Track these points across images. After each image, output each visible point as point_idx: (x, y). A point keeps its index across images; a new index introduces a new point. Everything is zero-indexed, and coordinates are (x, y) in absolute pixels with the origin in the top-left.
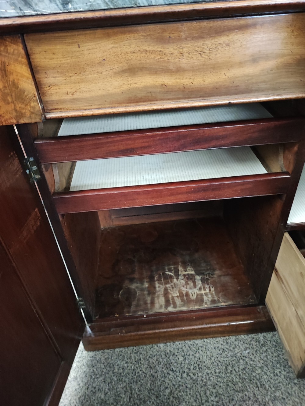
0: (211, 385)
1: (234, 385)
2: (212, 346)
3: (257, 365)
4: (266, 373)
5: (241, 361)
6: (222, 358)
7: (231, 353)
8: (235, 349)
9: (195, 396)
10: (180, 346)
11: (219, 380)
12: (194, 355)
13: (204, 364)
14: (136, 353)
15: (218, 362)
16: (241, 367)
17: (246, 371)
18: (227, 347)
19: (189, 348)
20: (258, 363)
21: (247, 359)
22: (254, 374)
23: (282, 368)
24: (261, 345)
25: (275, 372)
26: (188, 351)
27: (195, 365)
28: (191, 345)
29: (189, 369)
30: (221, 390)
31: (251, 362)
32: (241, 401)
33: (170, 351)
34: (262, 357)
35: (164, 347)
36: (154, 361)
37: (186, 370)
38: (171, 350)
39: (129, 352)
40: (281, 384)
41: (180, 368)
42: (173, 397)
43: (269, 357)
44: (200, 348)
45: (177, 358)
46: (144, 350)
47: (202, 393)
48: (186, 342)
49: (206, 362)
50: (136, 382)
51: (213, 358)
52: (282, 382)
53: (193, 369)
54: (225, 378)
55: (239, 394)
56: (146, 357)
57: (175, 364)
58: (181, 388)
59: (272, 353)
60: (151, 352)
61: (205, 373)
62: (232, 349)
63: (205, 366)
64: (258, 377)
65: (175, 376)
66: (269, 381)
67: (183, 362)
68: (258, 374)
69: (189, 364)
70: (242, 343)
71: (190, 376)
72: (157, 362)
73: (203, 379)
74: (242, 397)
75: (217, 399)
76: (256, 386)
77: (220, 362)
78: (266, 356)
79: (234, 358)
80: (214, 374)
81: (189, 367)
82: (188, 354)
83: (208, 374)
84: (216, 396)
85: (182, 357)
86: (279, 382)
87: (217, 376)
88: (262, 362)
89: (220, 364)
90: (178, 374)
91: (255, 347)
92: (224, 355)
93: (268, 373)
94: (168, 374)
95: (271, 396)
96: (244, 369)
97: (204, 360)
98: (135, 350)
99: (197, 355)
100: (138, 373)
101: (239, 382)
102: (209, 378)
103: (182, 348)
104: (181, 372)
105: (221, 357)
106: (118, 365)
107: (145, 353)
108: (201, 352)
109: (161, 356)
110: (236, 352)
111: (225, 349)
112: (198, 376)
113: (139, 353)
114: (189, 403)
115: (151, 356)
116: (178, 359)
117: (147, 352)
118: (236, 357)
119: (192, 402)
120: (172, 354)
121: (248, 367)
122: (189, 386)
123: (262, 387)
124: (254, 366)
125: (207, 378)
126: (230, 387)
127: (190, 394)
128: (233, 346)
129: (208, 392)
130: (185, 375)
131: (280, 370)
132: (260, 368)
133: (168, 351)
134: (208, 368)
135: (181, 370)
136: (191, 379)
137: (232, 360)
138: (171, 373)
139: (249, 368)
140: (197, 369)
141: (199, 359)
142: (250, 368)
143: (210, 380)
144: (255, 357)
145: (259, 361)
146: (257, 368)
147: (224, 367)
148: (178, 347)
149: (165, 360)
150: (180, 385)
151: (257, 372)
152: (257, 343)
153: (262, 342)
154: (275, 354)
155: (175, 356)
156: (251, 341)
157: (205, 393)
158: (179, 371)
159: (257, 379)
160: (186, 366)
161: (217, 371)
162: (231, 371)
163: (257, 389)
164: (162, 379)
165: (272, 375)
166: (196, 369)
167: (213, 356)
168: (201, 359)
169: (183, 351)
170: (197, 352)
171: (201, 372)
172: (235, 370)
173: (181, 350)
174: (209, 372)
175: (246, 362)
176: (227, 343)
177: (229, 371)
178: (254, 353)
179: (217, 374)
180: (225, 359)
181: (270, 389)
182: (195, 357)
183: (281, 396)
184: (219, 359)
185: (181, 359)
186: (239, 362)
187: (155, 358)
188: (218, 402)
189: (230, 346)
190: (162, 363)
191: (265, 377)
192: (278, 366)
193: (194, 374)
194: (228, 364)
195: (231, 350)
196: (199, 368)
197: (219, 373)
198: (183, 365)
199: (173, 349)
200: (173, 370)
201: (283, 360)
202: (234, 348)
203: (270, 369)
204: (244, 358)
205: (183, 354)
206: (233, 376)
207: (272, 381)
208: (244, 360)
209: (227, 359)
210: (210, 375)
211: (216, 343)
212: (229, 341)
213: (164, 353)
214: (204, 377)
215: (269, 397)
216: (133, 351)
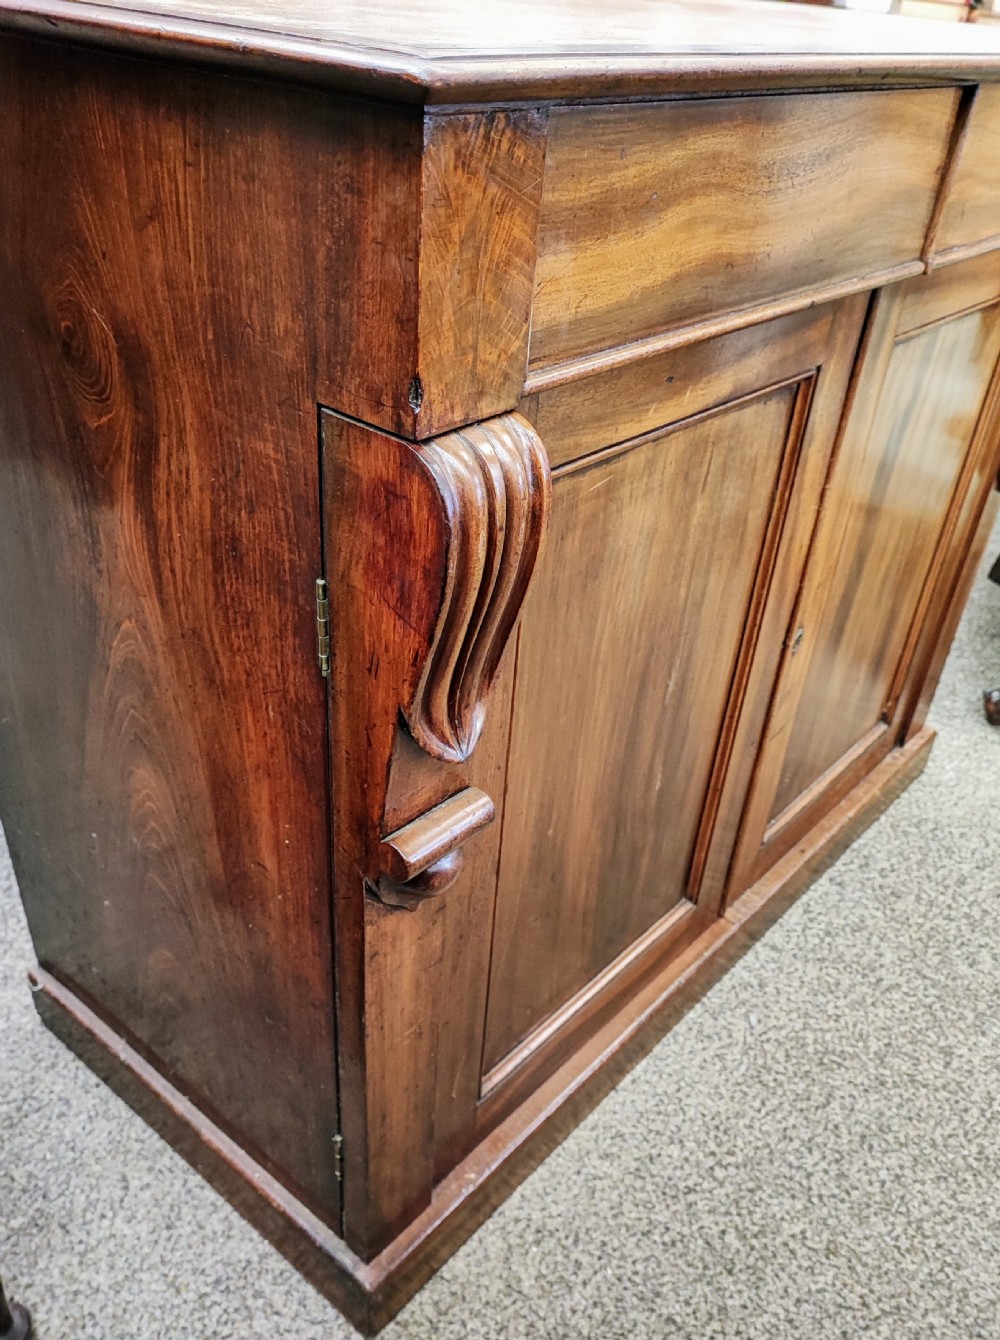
0: (780, 1141)
1: (809, 1099)
2: (694, 1070)
3: (797, 1029)
5: (767, 1046)
6: (736, 1074)
7: (737, 1050)
8: (734, 1035)
9: (781, 1190)
11: (779, 1116)
13: (723, 1117)
15: (738, 1088)
16: (781, 1057)
17: (796, 1058)
18: (717, 1044)
20: (791, 1024)
21: (772, 1036)
22: (810, 1049)
23: (830, 996)
24: (758, 988)
25: (830, 1013)
26: (666, 1123)
27: (711, 1136)
28: (657, 1105)
29: (713, 1154)
30: (802, 1130)
31: (783, 1033)
32: (848, 1116)
33: (636, 1160)
34: (786, 1008)
35: (615, 1164)
36: (633, 1215)
37: (711, 1162)
38: (636, 1156)
40: (859, 1026)
41: (695, 1170)
42: (755, 1236)
43: (793, 997)
44: (679, 1095)
45: (666, 1160)
47: (785, 1170)
49: (721, 1110)
50: (658, 1294)
51: (723, 1090)
53: (719, 1146)
54: (781, 1104)
55: (832, 1106)
56: (608, 1225)
57: (678, 1173)
58: (744, 1203)
59: (790, 986)
60: (605, 1205)
61: (746, 1131)
62: (728, 1041)
63: (728, 1118)
64: (819, 1048)
65: (708, 1195)
66: (841, 1037)
67: (686, 1154)
68: (815, 1043)
69: (698, 1145)
70: (729, 1013)
71: (729, 1164)
72: (641, 1208)
73: (754, 1144)
74: (843, 1107)
75: (817, 1155)
76: (835, 1066)
77: (739, 1084)
78: (789, 999)
79: (752, 1053)
80: (760, 1116)
81: (707, 1150)
82: (675, 1129)
83: (751, 1127)
84: (810, 1151)
85: (673, 1146)
86: (855, 1025)
87: (767, 1114)
88: (794, 1015)
89: (745, 1089)
90: (706, 1185)
91: (754, 1001)
92: (730, 1065)
93: (825, 1026)
94: (690, 1205)
95: (871, 1060)
96: (787, 1056)
97: (714, 1110)
98: (567, 1237)
99: (691, 1113)
100: (636, 1273)
101: (808, 1086)
102: (761, 1131)
103: (650, 1131)
104: (706, 1175)
105: (731, 1073)
106: (574, 1312)
107: (594, 1219)
108: (689, 1101)
109: (633, 1188)
110: (741, 1039)
111: (719, 1051)
112: (742, 1150)
113: (581, 1235)
114: (788, 1213)
115: (614, 1212)
116: (670, 1157)
117: (596, 1214)
118: (751, 1049)
119: (793, 1207)
120: (647, 1161)
121: (788, 1046)
122: (751, 1185)
123: (845, 1059)
124: (793, 1034)
125: (759, 1135)
126: (808, 1110)
127: (770, 1196)
128: (724, 1034)
129: (791, 1158)
130: (719, 1173)
131: (832, 1005)
132: (804, 1029)
133: (635, 1165)
134: (739, 1116)
135: (703, 1172)
136: (737, 1167)
137: (752, 1060)
138: (691, 1198)
139: (792, 1048)
140: (724, 1138)
141: (704, 1115)
142: (792, 1043)
143: (767, 1133)
144: (778, 1019)
145: (791, 1020)
146: (801, 1034)
147: (758, 1086)
148: (640, 1138)
149: (650, 1187)
150: (737, 1202)
151: (809, 1041)
152: (750, 989)
153: (755, 982)
154: (796, 984)
155: (657, 1160)
156: (737, 995)
157: (791, 1166)
158: (700, 1176)
159: (824, 1053)
160: (701, 1156)
161: (757, 1104)
162: (775, 1080)
163: (843, 1070)
164: (694, 1228)
165: (832, 1024)
166: (721, 1141)
167: (718, 1087)
168: (706, 1112)
170: (686, 1108)
171: (735, 1136)
172: (777, 1073)
173: (652, 1135)
174: (747, 1121)
175: (776, 1040)
176: (709, 1037)
177: (772, 1084)
178: (766, 1012)
179: (763, 1111)
180: (743, 1069)
181: (856, 1049)
182: (692, 1121)
183: (880, 1043)
184: (733, 1081)
185: (675, 1150)
186: (765, 1052)
187: (628, 1206)
188: (824, 1158)
190: (654, 1200)
191: (828, 1036)
192: (821, 998)
193: (731, 1153)
194: (755, 1074)
195: (730, 1045)
196: (725, 1133)
197: (763, 1104)
198: (692, 1159)
199: (635, 1150)
200: (690, 1190)
201: (816, 982)
202: (730, 1036)
203: (817, 1016)
204: (765, 1037)
205: (665, 1138)
206: (788, 1086)
207: (844, 1033)
208: (768, 1041)
210: (757, 1125)
211: (691, 1056)
213: (632, 1177)
214: (752, 1138)
215: (870, 1064)
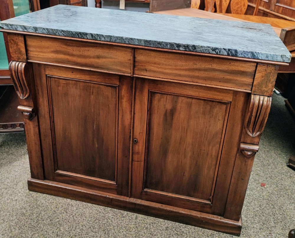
0: (82, 224)
1: (94, 229)
2: (95, 209)
4: (114, 230)
6: (96, 216)
7: (103, 215)
8: (107, 214)
9: (70, 226)
10: (78, 203)
11: (88, 224)
12: (83, 209)
14: (53, 199)
15: (93, 216)
16: (104, 222)
17: (104, 225)
18: (103, 212)
19: (82, 206)
21: (109, 220)
22: (108, 228)
23: (126, 230)
24: (122, 216)
25: (120, 231)
27: (80, 214)
29: (76, 214)
30: (85, 228)
31: (111, 222)
33: (72, 204)
34: (118, 222)
35: (70, 201)
36: (60, 205)
39: (50, 198)
41: (71, 212)
42: (59, 223)
43: (122, 223)
44: (88, 208)
46: (58, 199)
48: (83, 202)
49: (86, 215)
50: (45, 211)
51: (91, 214)
52: (120, 236)
53: (78, 215)
54: (91, 224)
55: (93, 233)
57: (70, 210)
59: (126, 222)
61: (82, 219)
65: (66, 215)
66: (114, 233)
67: (75, 211)
68: (110, 228)
69: (77, 212)
70: (113, 212)
71: (74, 217)
73: (79, 220)
74: (93, 235)
76: (105, 233)
77: (94, 216)
78: (121, 222)
79: (103, 217)
80: (87, 221)
82: (80, 208)
83: (84, 219)
84: (80, 230)
85: (76, 208)
86: (118, 236)
88: (117, 224)
89: (93, 218)
90: (68, 214)
91: (118, 216)
92: (99, 214)
93: (116, 230)
94: (63, 213)
99: (84, 210)
100: (49, 207)
101: (97, 228)
102: (83, 221)
104: (70, 214)
109: (65, 204)
110: (106, 215)
111: (101, 212)
119: (66, 228)
121: (107, 223)
122: (70, 221)
123: (107, 234)
125: (82, 221)
126: (91, 229)
127: (68, 224)
129: (78, 227)
130: (71, 216)
131: (123, 231)
132: (113, 226)
134: (86, 217)
136: (73, 219)
137: (101, 218)
138: (65, 213)
140: (80, 216)
141: (84, 212)
142: (108, 224)
144: (114, 221)
145: (115, 223)
146: (111, 225)
147: (94, 220)
149: (66, 207)
151: (110, 227)
152: (121, 215)
154: (127, 223)
155: (72, 207)
156: (118, 213)
157: (76, 227)
159: (108, 230)
160: (75, 213)
161: (90, 220)
162: (97, 222)
164: (59, 214)
165: (117, 231)
167: (92, 213)
168: (85, 212)
169: (78, 206)
171: (81, 218)
172: (99, 223)
174: (85, 219)
175: (108, 221)
176: (105, 210)
177: (96, 222)
178: (116, 219)
179: (88, 221)
180: (97, 216)
181: (111, 237)
182: (83, 210)
184: (94, 215)
186: (104, 220)
187: (61, 204)
188: (79, 233)
189: (105, 212)
190: (64, 208)
192: (124, 229)
194: (98, 219)
195: (104, 214)
196: (81, 216)
197: (90, 221)
198: (74, 212)
200: (67, 212)
201: (129, 227)
202: (106, 213)
203: (118, 228)
204: (108, 219)
206: (96, 225)
208: (107, 220)
209: (99, 217)
210: (84, 220)
211: (99, 208)
212: (106, 210)
213: (68, 204)
216: (52, 198)
